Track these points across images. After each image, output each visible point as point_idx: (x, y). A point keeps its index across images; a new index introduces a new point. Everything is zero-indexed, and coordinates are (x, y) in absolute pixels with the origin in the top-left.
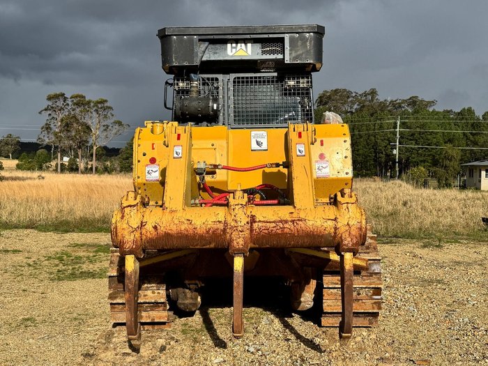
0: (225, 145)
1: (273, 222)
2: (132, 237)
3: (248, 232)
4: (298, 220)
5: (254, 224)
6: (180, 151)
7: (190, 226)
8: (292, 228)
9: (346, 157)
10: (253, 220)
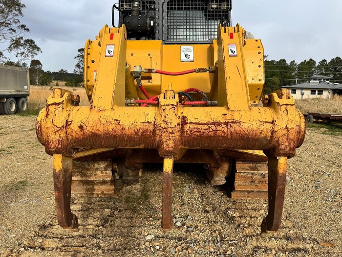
0: (159, 55)
1: (205, 124)
2: (57, 136)
3: (179, 134)
4: (232, 122)
5: (185, 126)
6: (112, 50)
7: (118, 126)
8: (226, 130)
9: (259, 66)
10: (184, 121)
